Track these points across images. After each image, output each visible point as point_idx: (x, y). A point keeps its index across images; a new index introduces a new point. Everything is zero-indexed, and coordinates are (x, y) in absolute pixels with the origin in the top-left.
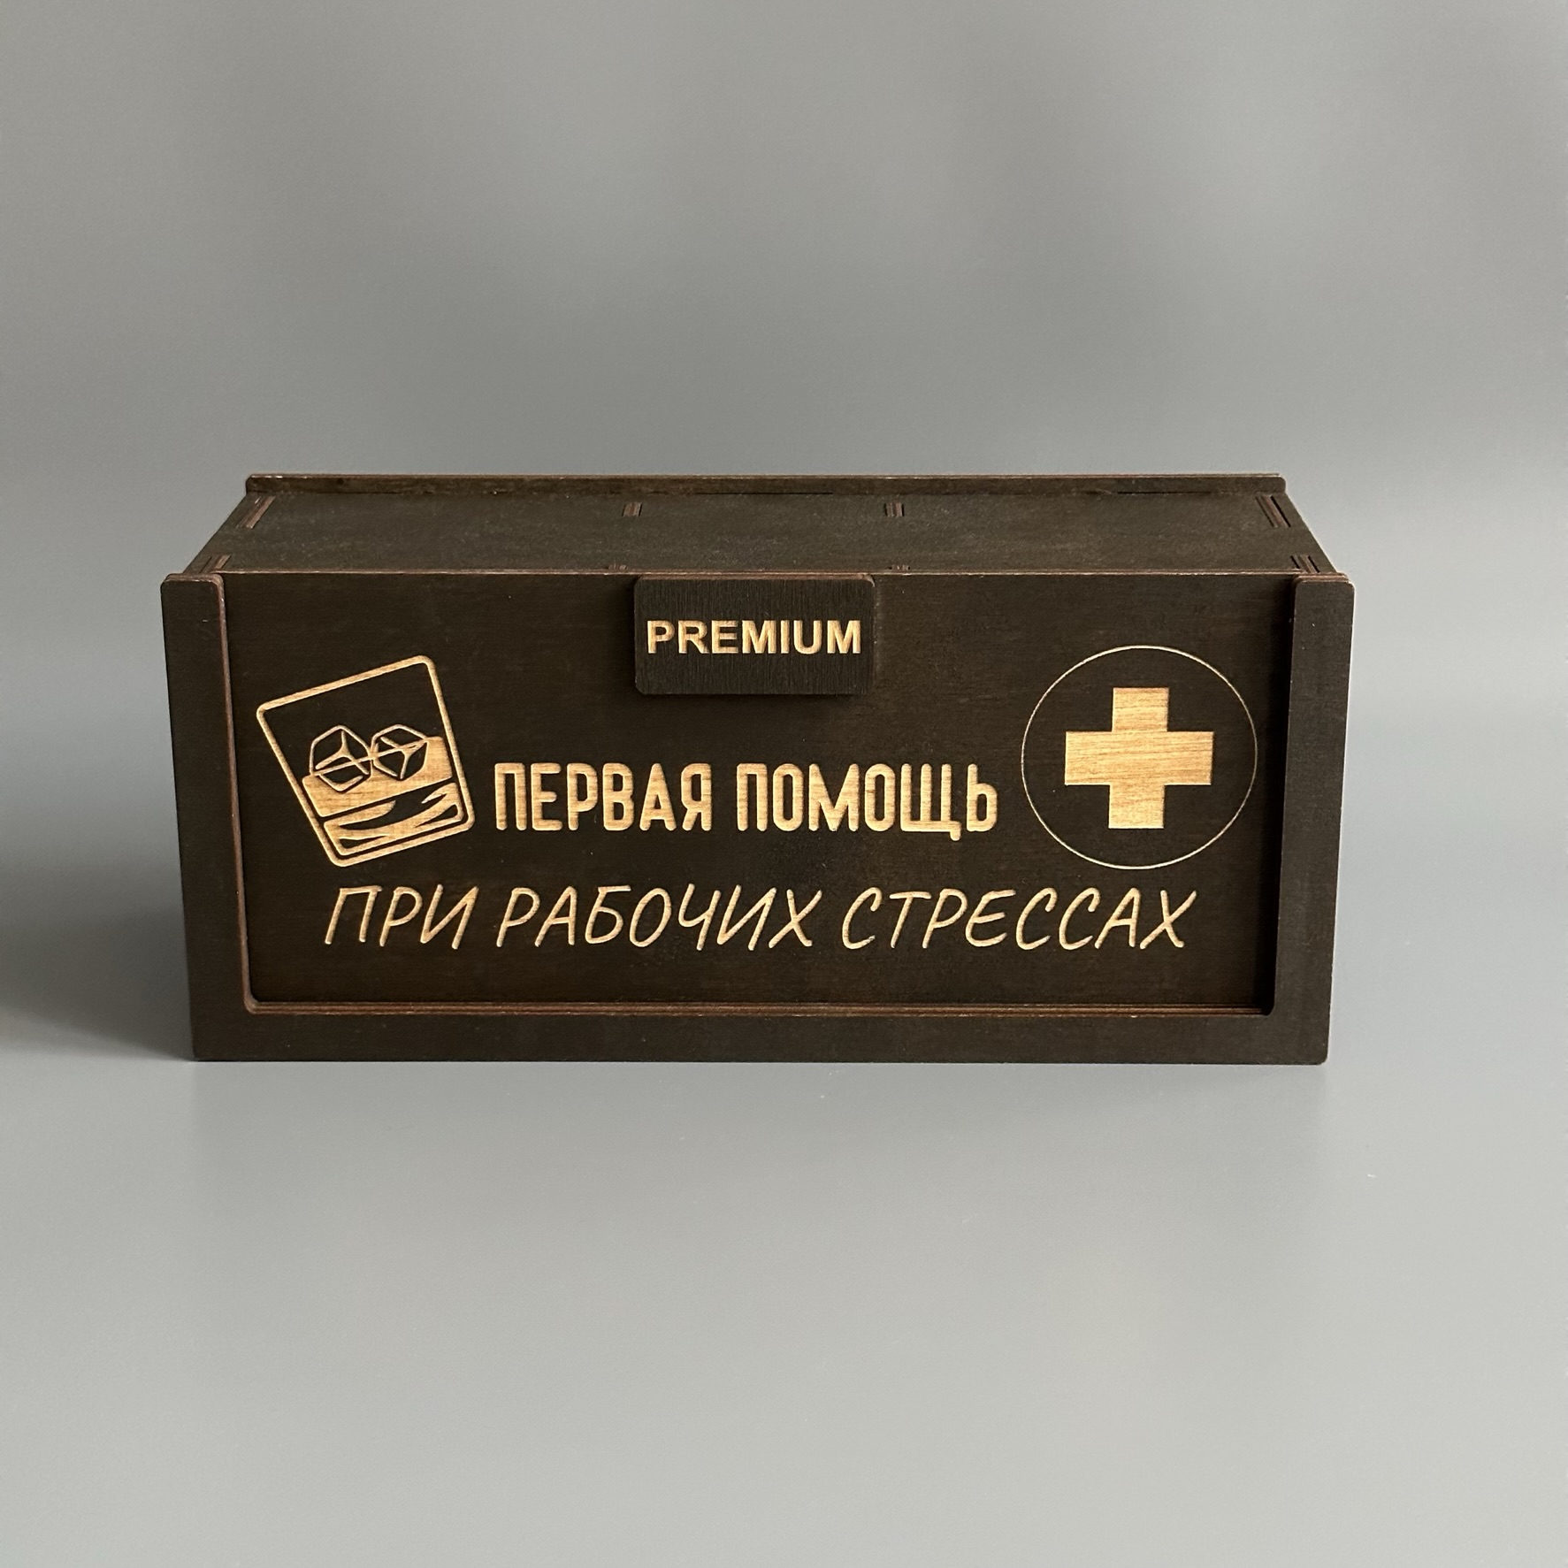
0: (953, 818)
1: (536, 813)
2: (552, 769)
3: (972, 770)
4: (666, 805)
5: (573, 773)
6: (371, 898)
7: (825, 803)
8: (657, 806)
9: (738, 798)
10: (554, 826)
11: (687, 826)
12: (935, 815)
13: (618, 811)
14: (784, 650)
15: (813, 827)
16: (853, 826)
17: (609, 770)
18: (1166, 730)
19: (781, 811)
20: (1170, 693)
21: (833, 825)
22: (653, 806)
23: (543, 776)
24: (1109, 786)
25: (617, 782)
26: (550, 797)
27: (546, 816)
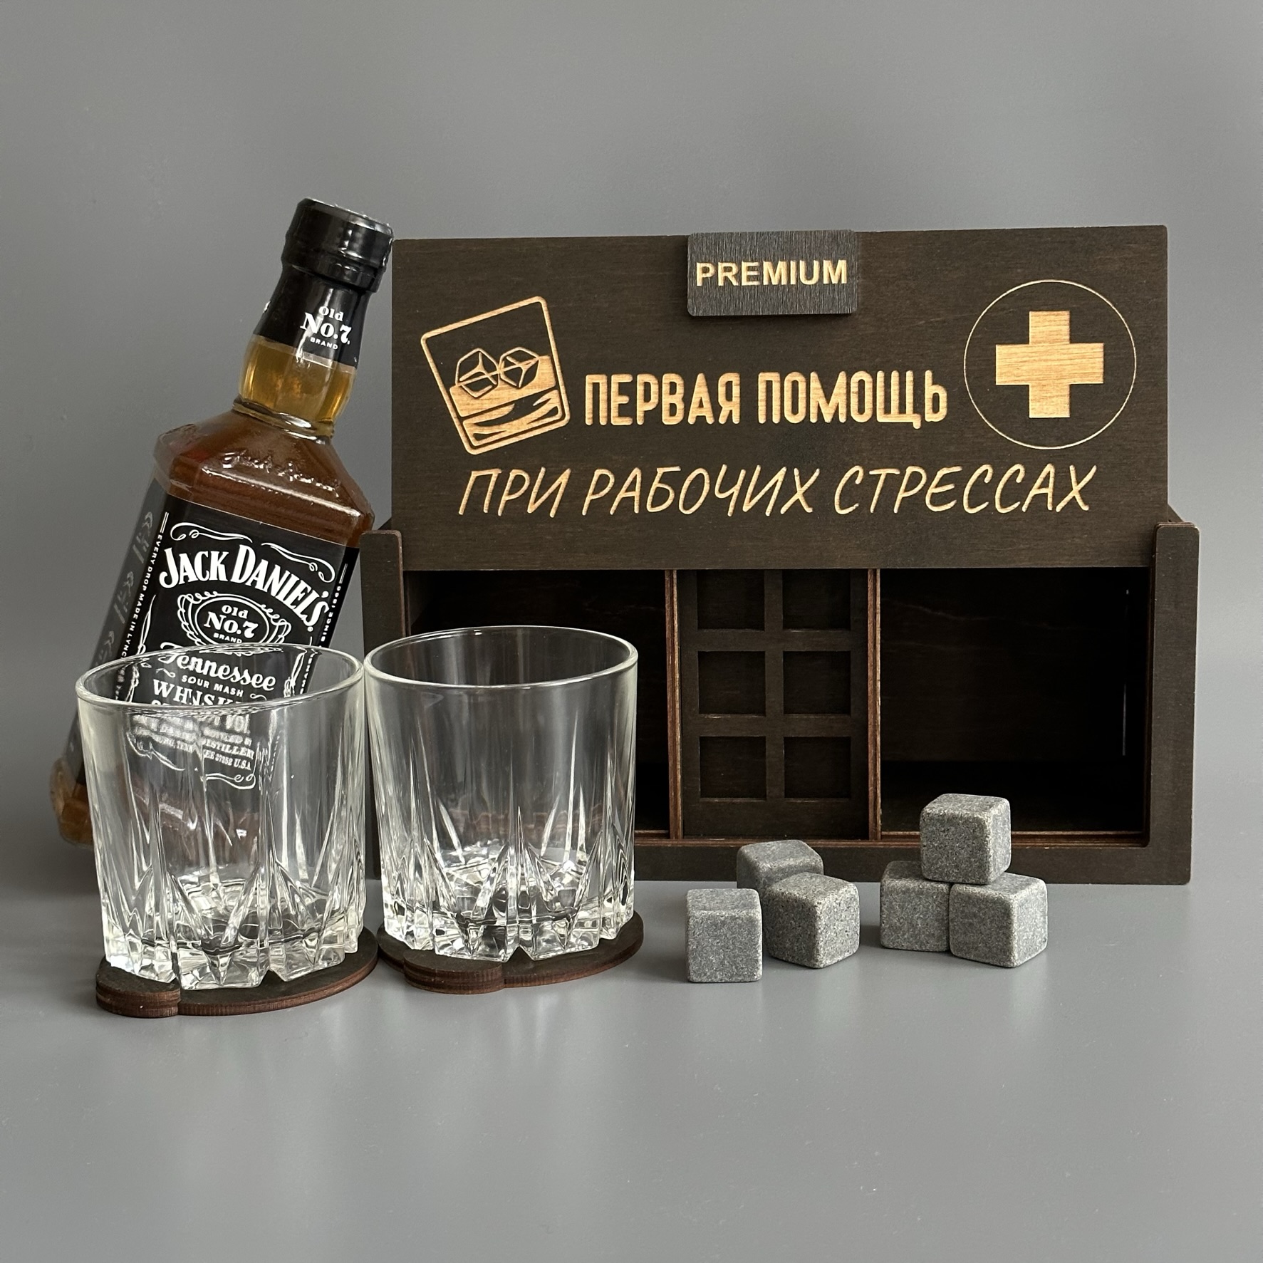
0: (915, 411)
1: (614, 412)
2: (627, 378)
3: (928, 374)
4: (707, 405)
5: (641, 382)
6: (493, 479)
7: (822, 401)
8: (701, 405)
9: (759, 398)
10: (627, 421)
11: (722, 420)
12: (902, 409)
13: (673, 408)
14: (793, 282)
15: (813, 419)
16: (842, 419)
17: (668, 378)
18: (1068, 343)
19: (790, 408)
20: (1071, 315)
21: (828, 419)
22: (698, 405)
23: (620, 384)
24: (1028, 386)
25: (673, 387)
26: (624, 400)
27: (621, 415)
